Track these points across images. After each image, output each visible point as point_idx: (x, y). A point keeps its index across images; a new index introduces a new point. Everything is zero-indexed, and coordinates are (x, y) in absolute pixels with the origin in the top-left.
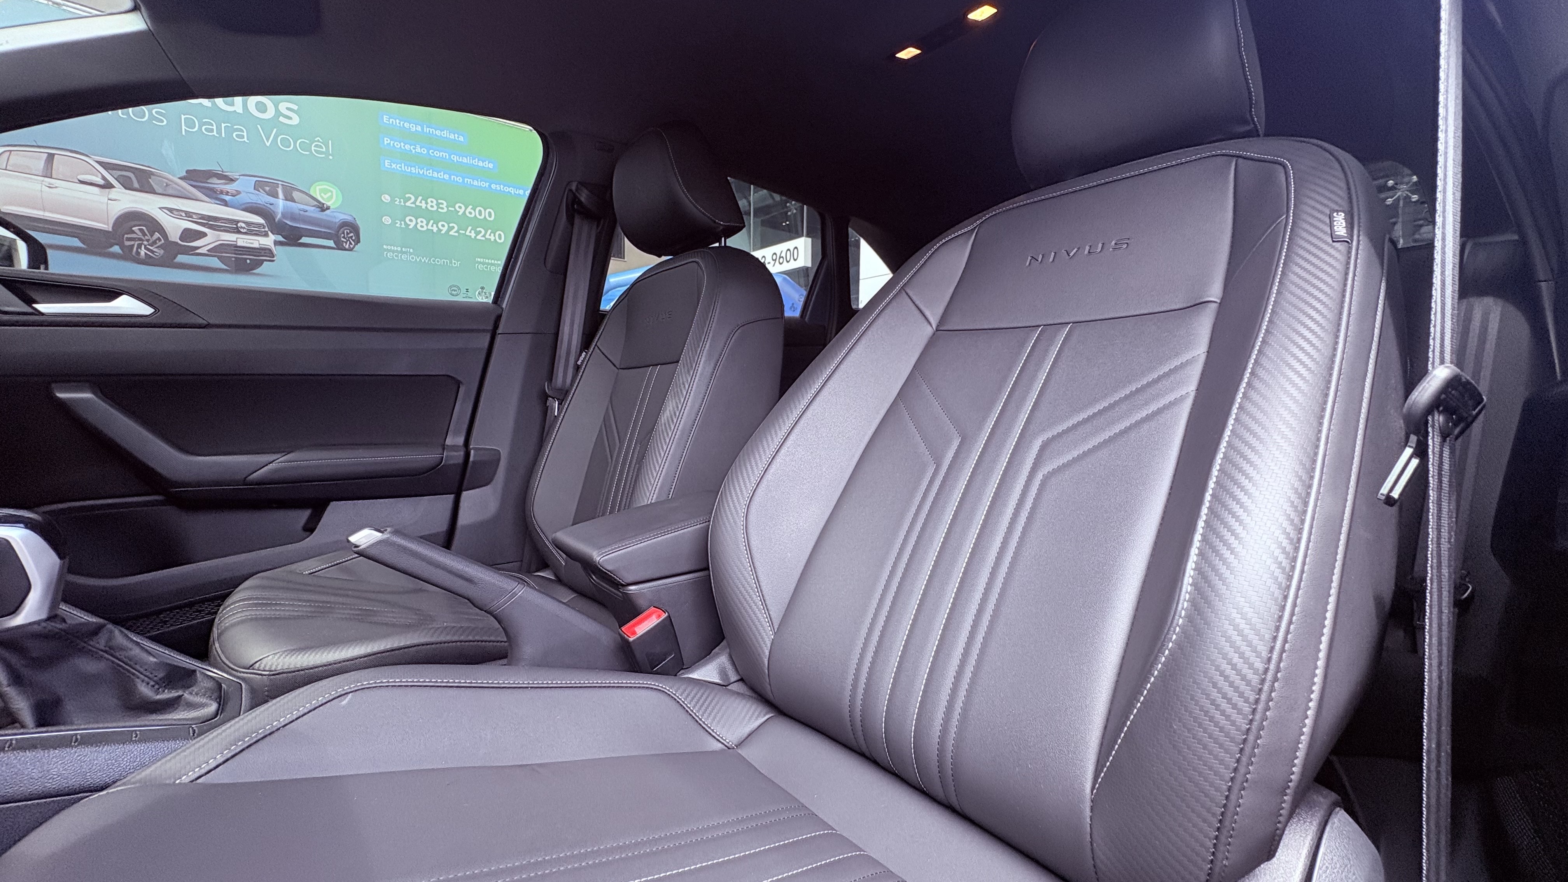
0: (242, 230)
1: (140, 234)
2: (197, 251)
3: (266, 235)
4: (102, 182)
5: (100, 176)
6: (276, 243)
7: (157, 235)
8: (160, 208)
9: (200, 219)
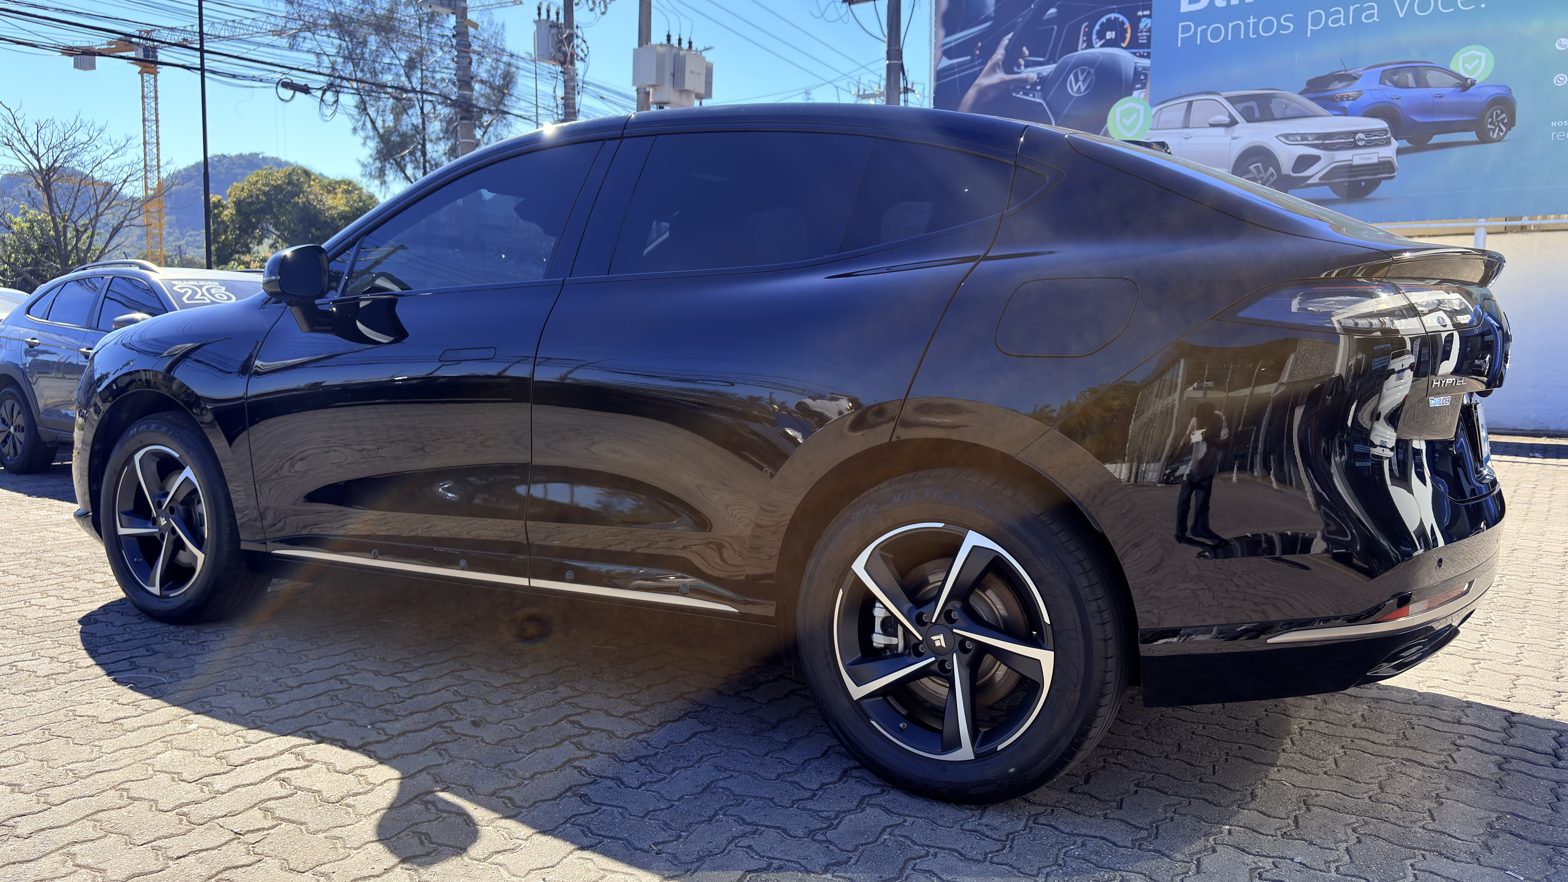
0: (1360, 143)
1: (1255, 172)
2: (1310, 182)
3: (1388, 143)
4: (1227, 120)
5: (1227, 113)
6: (1400, 152)
7: (1271, 169)
8: (1277, 137)
9: (1316, 139)
